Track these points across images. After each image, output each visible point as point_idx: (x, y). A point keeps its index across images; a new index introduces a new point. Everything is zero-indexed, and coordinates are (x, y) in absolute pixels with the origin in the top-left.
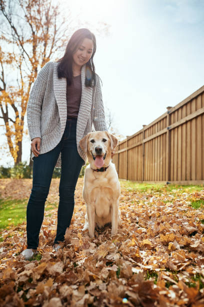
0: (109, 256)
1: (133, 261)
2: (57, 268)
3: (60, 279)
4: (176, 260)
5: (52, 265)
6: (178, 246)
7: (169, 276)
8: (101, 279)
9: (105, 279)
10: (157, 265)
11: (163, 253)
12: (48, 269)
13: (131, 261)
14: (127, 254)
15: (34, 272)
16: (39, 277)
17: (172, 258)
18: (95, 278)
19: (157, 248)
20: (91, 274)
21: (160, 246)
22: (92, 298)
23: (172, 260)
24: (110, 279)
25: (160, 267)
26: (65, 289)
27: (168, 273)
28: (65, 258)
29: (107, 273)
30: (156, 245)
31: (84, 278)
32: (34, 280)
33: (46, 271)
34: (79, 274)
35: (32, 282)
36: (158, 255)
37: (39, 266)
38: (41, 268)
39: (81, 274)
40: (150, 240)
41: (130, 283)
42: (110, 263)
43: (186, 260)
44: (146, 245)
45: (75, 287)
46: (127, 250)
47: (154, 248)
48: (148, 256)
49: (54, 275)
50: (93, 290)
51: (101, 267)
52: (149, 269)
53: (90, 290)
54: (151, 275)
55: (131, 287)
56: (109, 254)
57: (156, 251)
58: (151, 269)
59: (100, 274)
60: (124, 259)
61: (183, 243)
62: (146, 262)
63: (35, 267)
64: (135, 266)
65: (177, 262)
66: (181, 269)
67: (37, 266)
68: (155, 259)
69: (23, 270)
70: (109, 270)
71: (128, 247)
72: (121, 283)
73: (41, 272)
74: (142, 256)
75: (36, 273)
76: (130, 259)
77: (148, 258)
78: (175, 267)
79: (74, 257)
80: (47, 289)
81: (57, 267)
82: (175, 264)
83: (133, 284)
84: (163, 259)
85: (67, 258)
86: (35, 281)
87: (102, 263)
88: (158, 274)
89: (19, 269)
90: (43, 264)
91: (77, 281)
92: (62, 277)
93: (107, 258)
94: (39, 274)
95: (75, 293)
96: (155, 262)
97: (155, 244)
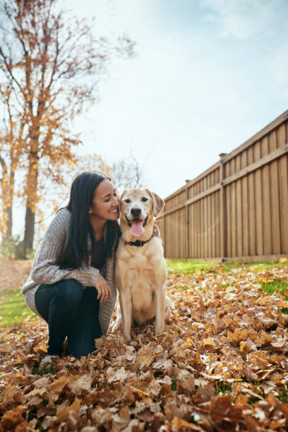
0: (157, 364)
1: (193, 369)
2: (83, 384)
3: (91, 400)
4: (254, 365)
5: (75, 379)
6: (254, 347)
7: (249, 388)
8: (151, 397)
9: (155, 397)
10: (228, 373)
11: (235, 356)
12: (69, 387)
13: (189, 370)
14: (181, 359)
15: (48, 390)
16: (56, 398)
17: (249, 363)
18: (140, 396)
19: (223, 351)
20: (135, 390)
21: (227, 347)
22: (142, 425)
23: (250, 366)
24: (165, 396)
25: (232, 376)
26: (100, 414)
27: (246, 384)
28: (91, 368)
29: (158, 387)
30: (222, 346)
31: (126, 397)
32: (51, 403)
33: (66, 388)
34: (116, 391)
35: (47, 406)
36: (229, 360)
37: (56, 381)
38: (60, 384)
39: (120, 391)
40: (213, 339)
41: (196, 400)
42: (159, 374)
43: (269, 365)
44: (207, 347)
45: (114, 409)
46: (182, 354)
47: (219, 349)
48: (213, 361)
49: (80, 394)
50: (141, 413)
51: (148, 381)
52: (218, 380)
53: (138, 414)
54: (221, 388)
55: (198, 406)
56: (155, 361)
57: (222, 354)
58: (221, 380)
59: (148, 389)
60: (179, 367)
61: (261, 342)
62: (211, 370)
63: (49, 383)
64: (198, 376)
65: (257, 368)
66: (263, 378)
67: (52, 382)
68: (225, 365)
69: (32, 388)
70: (160, 384)
71: (183, 349)
72: (183, 401)
73: (60, 389)
74: (204, 362)
75: (52, 392)
76: (189, 367)
77: (214, 365)
78: (255, 376)
79: (104, 367)
80: (73, 415)
81: (83, 382)
82: (255, 371)
83: (200, 403)
84: (237, 364)
85: (95, 369)
86: (53, 404)
87: (148, 373)
88: (232, 386)
89: (27, 387)
90: (62, 379)
91: (115, 401)
92: (92, 396)
93: (154, 367)
94: (56, 393)
95: (116, 418)
96: (225, 369)
97: (220, 344)
